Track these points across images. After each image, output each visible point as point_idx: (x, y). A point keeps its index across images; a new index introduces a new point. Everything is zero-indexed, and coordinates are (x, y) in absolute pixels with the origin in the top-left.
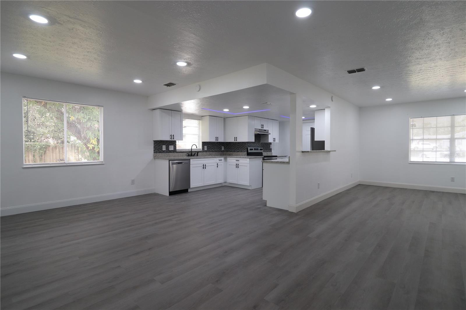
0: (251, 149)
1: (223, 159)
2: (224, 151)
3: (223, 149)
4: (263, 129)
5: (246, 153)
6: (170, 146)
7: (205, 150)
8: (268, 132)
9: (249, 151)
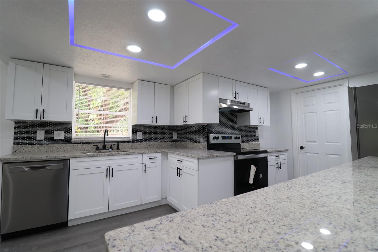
0: (214, 138)
1: (159, 156)
2: (177, 140)
3: (175, 136)
4: (237, 100)
5: (205, 144)
6: (55, 132)
7: (138, 138)
8: (249, 106)
9: (212, 141)
